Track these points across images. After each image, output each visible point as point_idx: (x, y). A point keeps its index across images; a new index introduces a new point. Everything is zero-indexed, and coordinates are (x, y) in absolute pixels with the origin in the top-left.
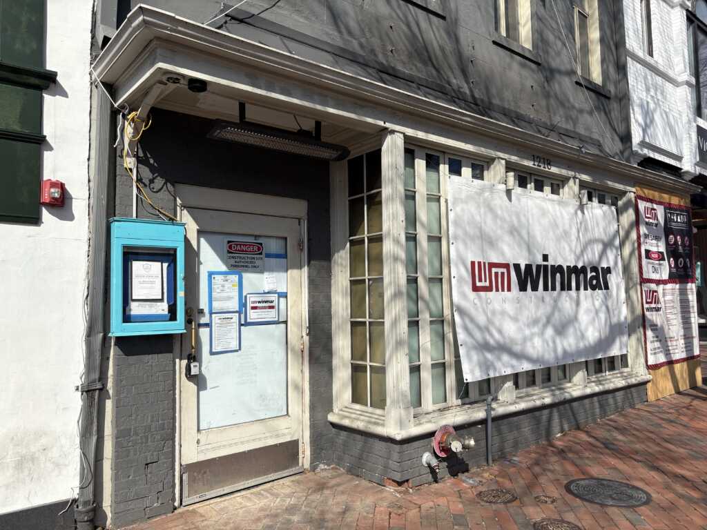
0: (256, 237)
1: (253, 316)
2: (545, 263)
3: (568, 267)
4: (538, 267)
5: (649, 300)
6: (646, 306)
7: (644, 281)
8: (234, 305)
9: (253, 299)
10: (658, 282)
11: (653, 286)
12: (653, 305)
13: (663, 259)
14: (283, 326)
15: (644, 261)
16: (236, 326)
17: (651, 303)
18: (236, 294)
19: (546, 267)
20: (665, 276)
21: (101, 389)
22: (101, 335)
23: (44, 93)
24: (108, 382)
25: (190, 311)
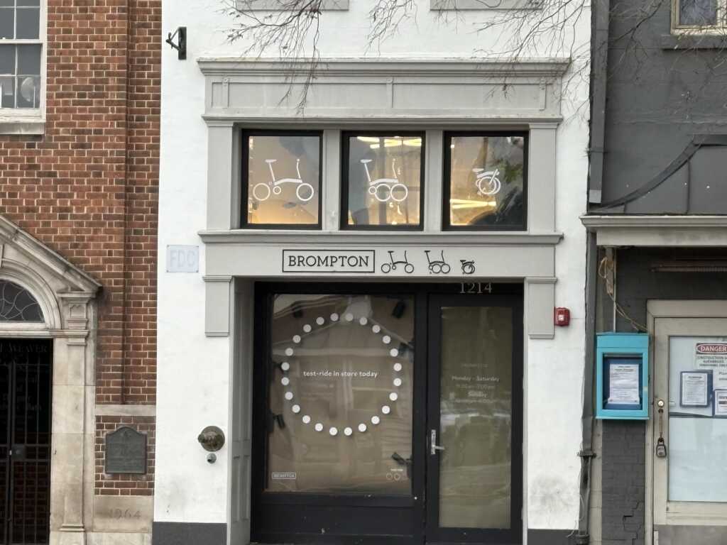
1: (721, 410)
9: (721, 395)
21: (594, 456)
22: (592, 417)
23: (557, 247)
24: (599, 453)
25: (661, 403)
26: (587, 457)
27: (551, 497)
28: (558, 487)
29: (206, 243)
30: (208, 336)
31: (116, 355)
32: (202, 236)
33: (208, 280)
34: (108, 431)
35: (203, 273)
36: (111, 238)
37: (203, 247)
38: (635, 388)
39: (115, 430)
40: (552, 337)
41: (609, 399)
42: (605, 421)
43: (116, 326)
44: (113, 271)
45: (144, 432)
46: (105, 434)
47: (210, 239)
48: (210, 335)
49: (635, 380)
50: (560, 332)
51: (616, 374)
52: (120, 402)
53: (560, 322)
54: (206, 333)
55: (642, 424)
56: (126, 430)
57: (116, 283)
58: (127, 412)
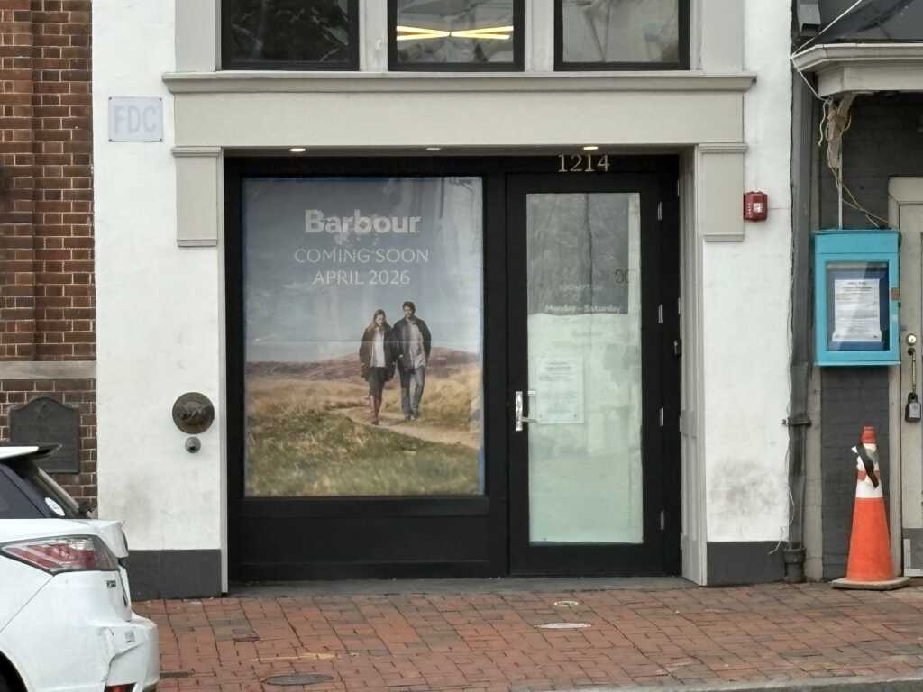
21: (809, 425)
22: (806, 364)
23: (747, 95)
24: (815, 419)
25: (912, 339)
26: (797, 426)
27: (743, 491)
28: (753, 474)
29: (173, 93)
30: (180, 246)
31: (23, 279)
32: (167, 81)
33: (178, 154)
34: (14, 405)
35: (170, 142)
36: (8, 87)
37: (169, 100)
38: (873, 316)
39: (25, 402)
40: (739, 239)
41: (834, 335)
42: (827, 370)
43: (23, 231)
44: (14, 141)
45: (75, 405)
46: (8, 409)
47: (179, 86)
48: (184, 245)
49: (874, 303)
50: (752, 229)
51: (844, 295)
52: (32, 356)
53: (754, 213)
54: (178, 241)
55: (882, 371)
56: (44, 403)
57: (21, 160)
58: (45, 372)
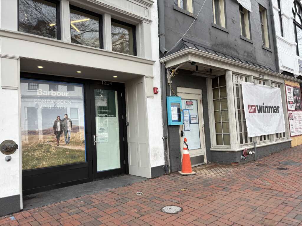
0: (191, 100)
1: (192, 121)
2: (263, 105)
3: (269, 106)
4: (262, 106)
5: (290, 116)
6: (289, 118)
7: (288, 110)
8: (188, 118)
9: (192, 117)
10: (292, 111)
11: (291, 112)
12: (291, 118)
13: (293, 104)
14: (198, 124)
15: (288, 104)
16: (189, 124)
17: (291, 117)
18: (188, 115)
19: (264, 106)
20: (294, 109)
23: (153, 66)
27: (156, 154)
40: (153, 98)
41: (172, 118)
48: (4, 88)
50: (155, 96)
51: (172, 110)
53: (155, 92)
54: (2, 86)
